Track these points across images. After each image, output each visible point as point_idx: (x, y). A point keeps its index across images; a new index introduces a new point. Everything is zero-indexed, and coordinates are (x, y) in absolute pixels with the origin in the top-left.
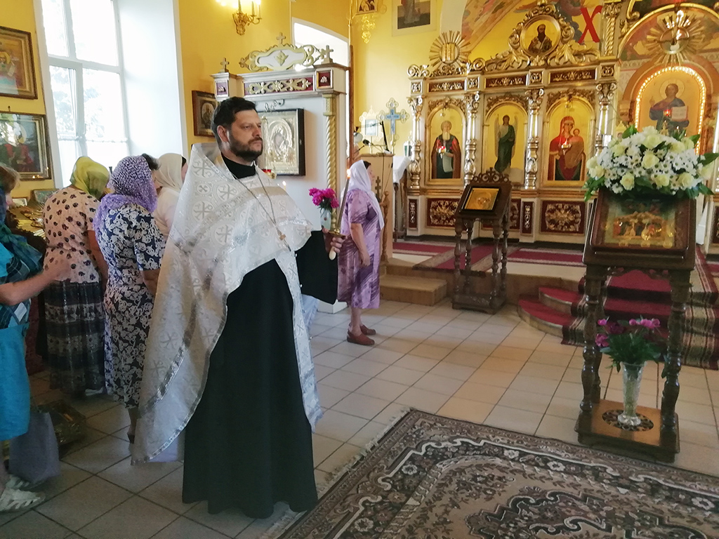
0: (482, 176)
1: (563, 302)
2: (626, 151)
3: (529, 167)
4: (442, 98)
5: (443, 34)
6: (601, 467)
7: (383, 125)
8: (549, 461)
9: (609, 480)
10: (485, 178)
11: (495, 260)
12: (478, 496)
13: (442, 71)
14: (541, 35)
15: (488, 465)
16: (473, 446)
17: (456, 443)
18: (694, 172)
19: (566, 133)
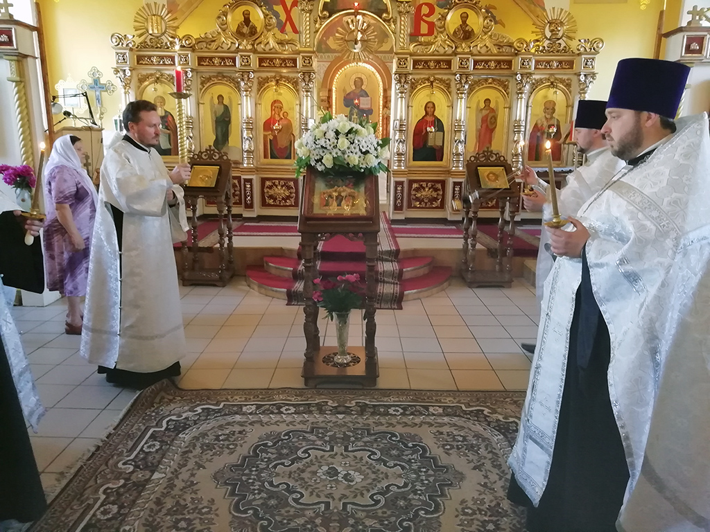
0: (202, 153)
1: (286, 268)
2: (325, 135)
3: (246, 146)
4: (153, 72)
5: (147, 5)
6: (323, 402)
7: (86, 96)
8: (282, 407)
9: (331, 410)
10: (205, 155)
11: (221, 235)
12: (221, 453)
13: (149, 44)
14: (247, 21)
15: (228, 424)
16: (214, 410)
17: (197, 411)
18: (375, 153)
19: (276, 116)
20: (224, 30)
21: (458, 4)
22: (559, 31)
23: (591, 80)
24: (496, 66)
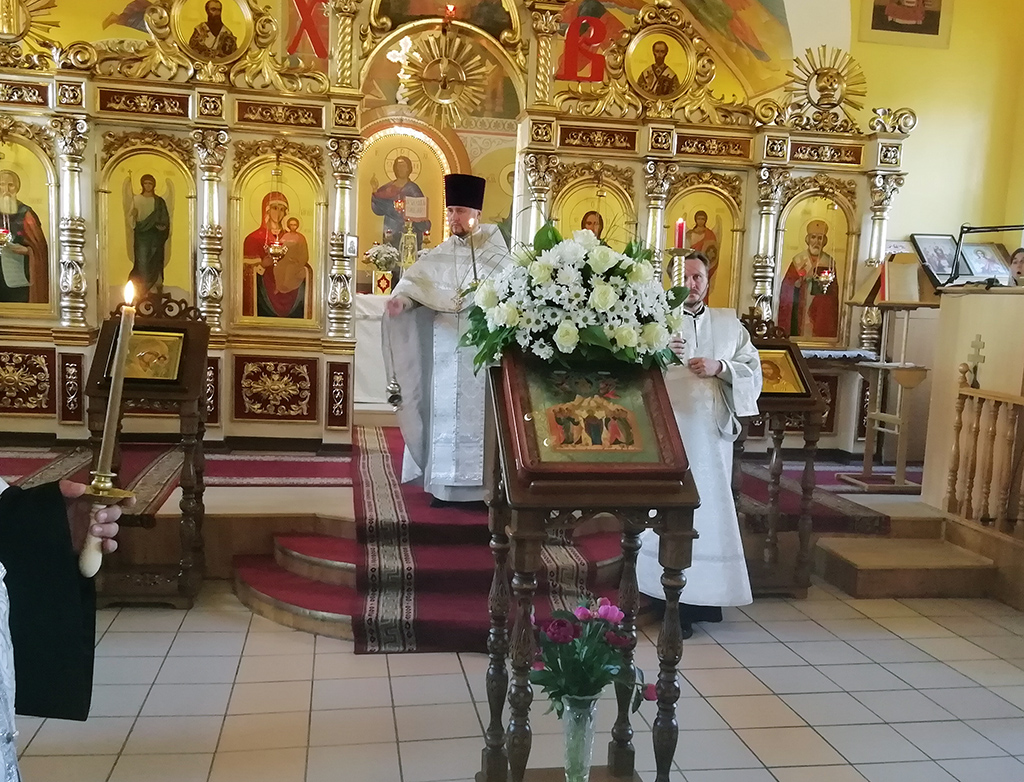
3: (206, 286)
14: (214, 23)
19: (274, 226)
20: (163, 39)
21: (649, 25)
22: (835, 90)
23: (895, 186)
24: (720, 150)
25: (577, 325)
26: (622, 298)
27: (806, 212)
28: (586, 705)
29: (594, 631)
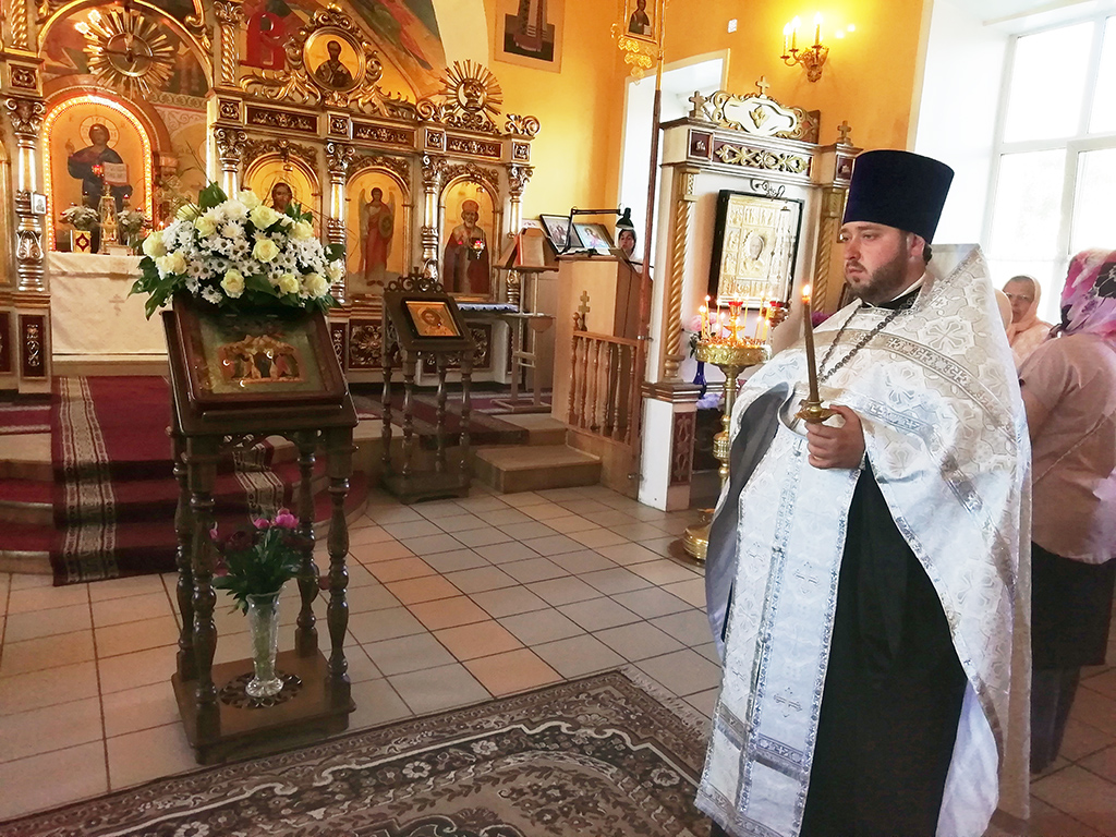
21: (322, 25)
22: (478, 97)
23: (526, 176)
24: (389, 138)
25: (243, 274)
26: (284, 250)
27: (461, 194)
28: (270, 601)
29: (274, 536)
